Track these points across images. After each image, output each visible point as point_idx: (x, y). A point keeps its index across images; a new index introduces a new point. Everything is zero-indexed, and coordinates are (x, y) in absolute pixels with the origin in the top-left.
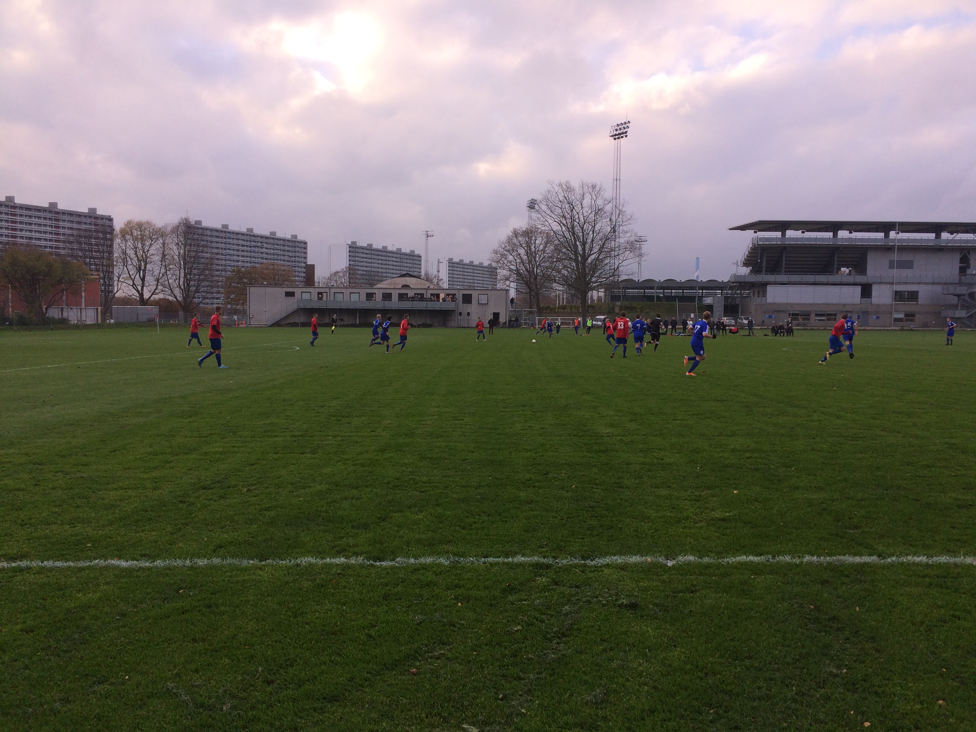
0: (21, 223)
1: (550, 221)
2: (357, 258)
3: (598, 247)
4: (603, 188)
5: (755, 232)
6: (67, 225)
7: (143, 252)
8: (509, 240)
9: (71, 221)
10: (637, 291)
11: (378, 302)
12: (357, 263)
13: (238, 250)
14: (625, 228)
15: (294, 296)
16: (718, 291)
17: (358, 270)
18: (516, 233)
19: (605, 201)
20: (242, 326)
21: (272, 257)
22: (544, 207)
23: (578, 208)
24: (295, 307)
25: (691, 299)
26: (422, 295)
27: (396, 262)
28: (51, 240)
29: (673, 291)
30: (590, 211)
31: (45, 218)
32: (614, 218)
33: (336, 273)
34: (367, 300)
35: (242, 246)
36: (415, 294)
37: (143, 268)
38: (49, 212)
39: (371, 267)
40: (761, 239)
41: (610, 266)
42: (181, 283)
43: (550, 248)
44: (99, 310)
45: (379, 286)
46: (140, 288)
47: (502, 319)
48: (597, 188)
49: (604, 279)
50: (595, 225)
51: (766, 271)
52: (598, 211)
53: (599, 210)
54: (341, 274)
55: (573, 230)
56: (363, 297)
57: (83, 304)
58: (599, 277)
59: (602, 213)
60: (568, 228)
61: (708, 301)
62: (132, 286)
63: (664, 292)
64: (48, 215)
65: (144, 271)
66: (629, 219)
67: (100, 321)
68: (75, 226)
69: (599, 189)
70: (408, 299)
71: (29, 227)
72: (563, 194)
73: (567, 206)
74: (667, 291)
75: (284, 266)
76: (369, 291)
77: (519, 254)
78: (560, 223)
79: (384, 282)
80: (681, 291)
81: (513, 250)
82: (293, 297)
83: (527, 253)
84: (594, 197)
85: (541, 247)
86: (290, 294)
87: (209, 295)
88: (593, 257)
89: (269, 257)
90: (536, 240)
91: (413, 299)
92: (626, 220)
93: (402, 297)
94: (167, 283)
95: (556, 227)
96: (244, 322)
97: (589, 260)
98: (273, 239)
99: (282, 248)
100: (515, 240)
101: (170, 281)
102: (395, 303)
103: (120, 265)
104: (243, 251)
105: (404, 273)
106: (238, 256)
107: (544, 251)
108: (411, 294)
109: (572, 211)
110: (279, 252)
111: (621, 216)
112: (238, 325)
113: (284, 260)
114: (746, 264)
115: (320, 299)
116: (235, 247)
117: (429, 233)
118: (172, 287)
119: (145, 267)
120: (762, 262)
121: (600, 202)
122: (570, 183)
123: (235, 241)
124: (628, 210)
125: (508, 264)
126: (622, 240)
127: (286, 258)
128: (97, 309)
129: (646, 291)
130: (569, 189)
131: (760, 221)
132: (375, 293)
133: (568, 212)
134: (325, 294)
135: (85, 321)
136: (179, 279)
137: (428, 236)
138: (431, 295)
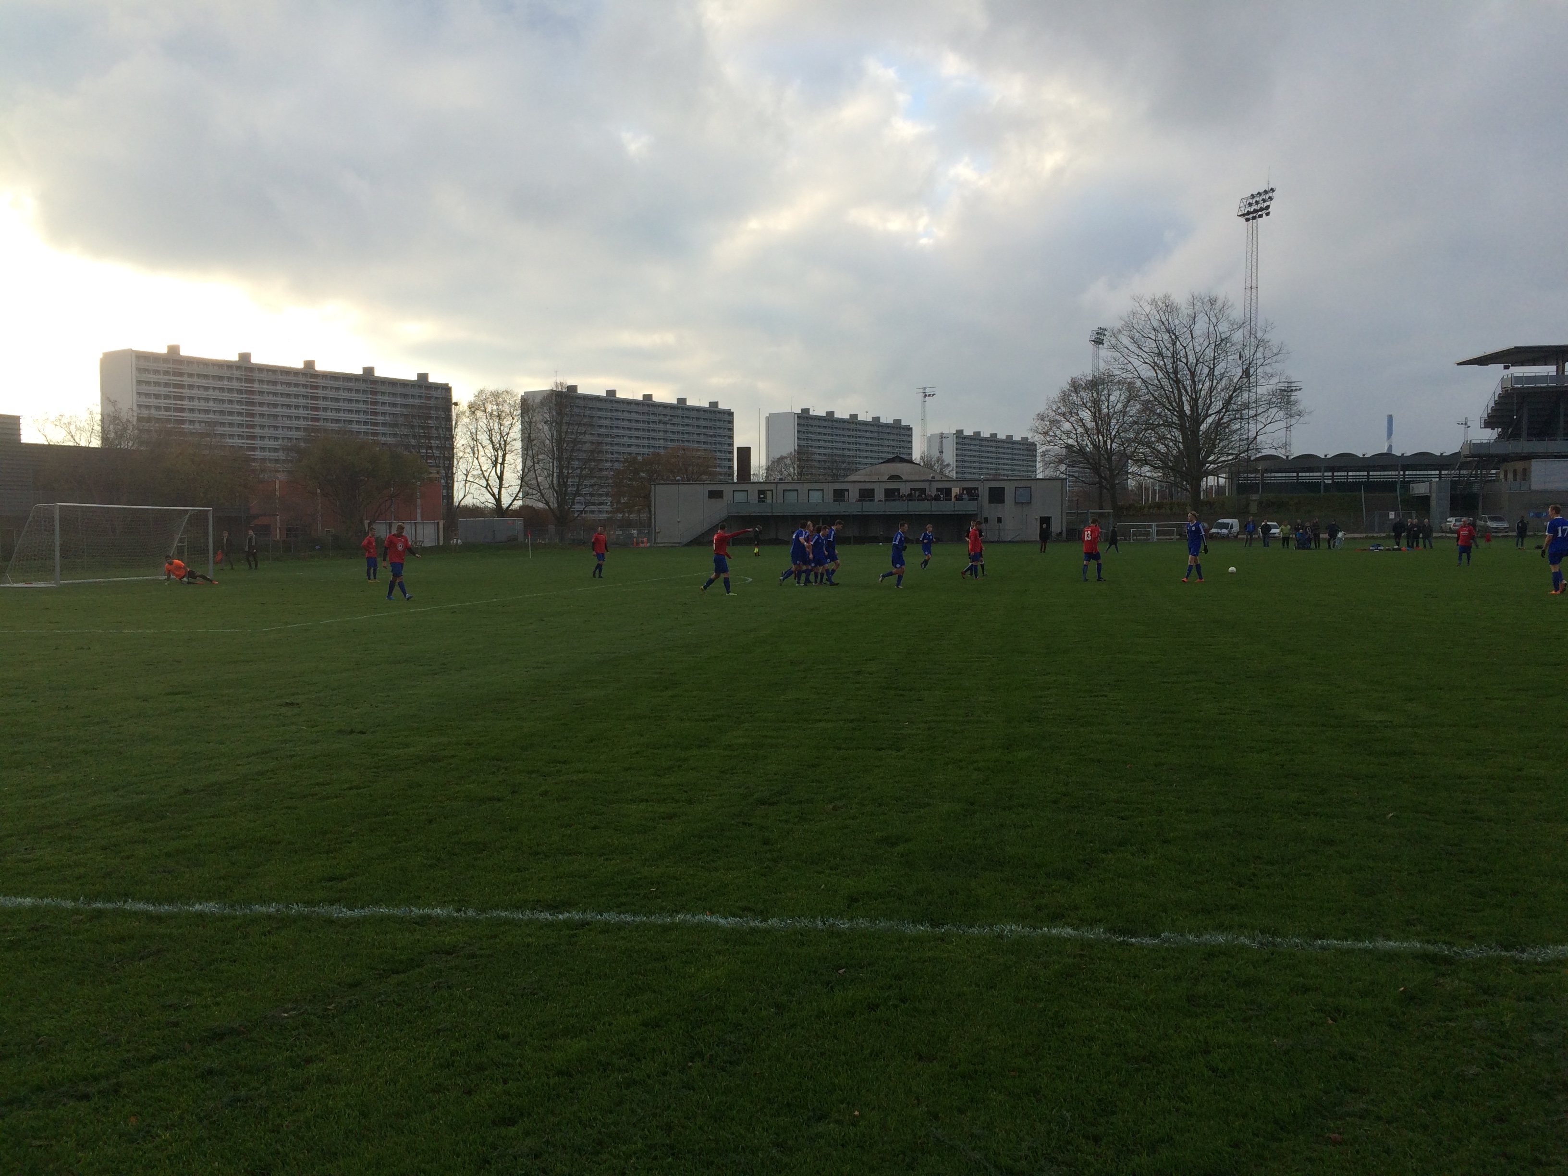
0: (325, 398)
1: (1136, 363)
2: (810, 435)
3: (1220, 404)
4: (1230, 304)
5: (1506, 368)
6: (387, 399)
7: (502, 436)
8: (1065, 397)
9: (393, 394)
10: (1284, 475)
11: (852, 505)
12: (810, 442)
13: (630, 429)
14: (1268, 369)
15: (722, 497)
16: (1433, 472)
17: (813, 454)
18: (1075, 386)
19: (1232, 325)
20: (642, 545)
21: (680, 437)
22: (1126, 341)
23: (1185, 339)
24: (724, 514)
25: (1389, 486)
26: (923, 491)
27: (871, 438)
28: (365, 423)
29: (1350, 474)
30: (1206, 343)
31: (357, 391)
32: (1247, 353)
33: (781, 459)
34: (834, 501)
35: (637, 421)
36: (912, 490)
37: (500, 461)
38: (364, 381)
39: (832, 449)
40: (1519, 379)
41: (1241, 434)
42: (555, 482)
43: (1134, 408)
44: (441, 525)
45: (852, 478)
46: (496, 491)
47: (1055, 528)
48: (1219, 304)
49: (1230, 457)
50: (1214, 367)
51: (1529, 435)
52: (1221, 343)
53: (1222, 340)
54: (788, 461)
55: (1176, 376)
56: (830, 497)
57: (419, 516)
58: (1221, 453)
59: (1228, 345)
60: (1167, 372)
61: (1420, 489)
62: (486, 487)
63: (1333, 476)
64: (363, 386)
65: (502, 464)
66: (1276, 354)
67: (441, 543)
68: (399, 400)
69: (1221, 306)
70: (901, 498)
71: (335, 405)
72: (1158, 317)
73: (1166, 337)
74: (1339, 474)
75: (698, 450)
76: (838, 486)
77: (1081, 420)
78: (1155, 366)
79: (859, 472)
80: (1366, 473)
81: (1071, 413)
82: (720, 499)
83: (1095, 416)
84: (1214, 320)
85: (1119, 406)
86: (715, 495)
87: (595, 499)
88: (1210, 420)
89: (675, 437)
90: (1109, 396)
91: (910, 497)
92: (1270, 355)
93: (891, 494)
94: (534, 482)
95: (1147, 372)
96: (645, 539)
97: (1203, 427)
98: (683, 409)
99: (695, 422)
100: (1074, 397)
101: (539, 479)
102: (878, 506)
103: (469, 456)
104: (638, 429)
105: (891, 456)
106: (630, 437)
107: (1124, 412)
108: (905, 489)
109: (1174, 344)
110: (690, 429)
111: (1261, 349)
112: (638, 544)
113: (698, 442)
114: (1489, 423)
115: (761, 501)
116: (626, 424)
117: (927, 390)
118: (541, 488)
119: (504, 460)
120: (1520, 419)
121: (1224, 328)
122: (1172, 298)
123: (626, 415)
124: (1274, 338)
125: (1064, 437)
126: (1261, 390)
127: (702, 438)
128: (438, 523)
129: (1300, 474)
130: (1169, 308)
131: (1516, 348)
132: (847, 490)
133: (1168, 345)
134: (769, 494)
135: (423, 542)
136: (553, 475)
137: (926, 395)
138: (938, 489)
